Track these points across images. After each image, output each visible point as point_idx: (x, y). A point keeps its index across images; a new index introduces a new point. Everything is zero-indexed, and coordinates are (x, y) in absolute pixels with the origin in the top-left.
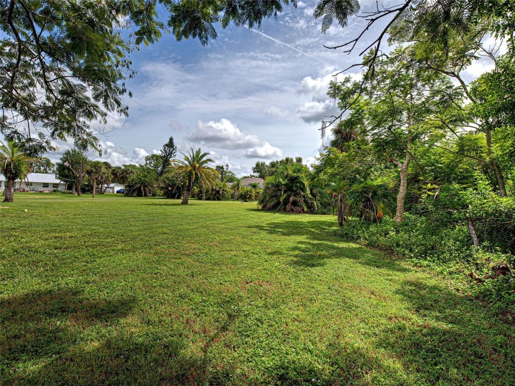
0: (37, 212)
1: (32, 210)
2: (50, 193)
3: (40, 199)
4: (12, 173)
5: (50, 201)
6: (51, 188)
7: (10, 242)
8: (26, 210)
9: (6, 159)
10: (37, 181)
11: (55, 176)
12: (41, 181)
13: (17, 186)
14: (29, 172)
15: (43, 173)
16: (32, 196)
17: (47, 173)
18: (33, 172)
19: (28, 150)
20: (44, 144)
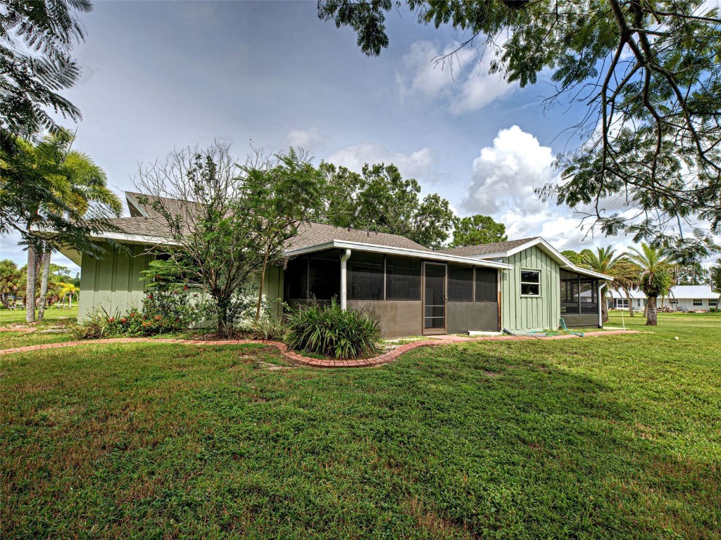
0: (691, 341)
1: (685, 338)
2: (706, 314)
3: (693, 322)
4: (652, 288)
5: (709, 326)
6: (706, 307)
7: (667, 380)
8: (677, 338)
9: (644, 270)
10: (684, 297)
11: (710, 288)
12: (690, 297)
13: (659, 305)
14: (673, 284)
15: (691, 284)
16: (680, 318)
17: (696, 284)
18: (677, 284)
19: (680, 256)
20: (703, 244)
